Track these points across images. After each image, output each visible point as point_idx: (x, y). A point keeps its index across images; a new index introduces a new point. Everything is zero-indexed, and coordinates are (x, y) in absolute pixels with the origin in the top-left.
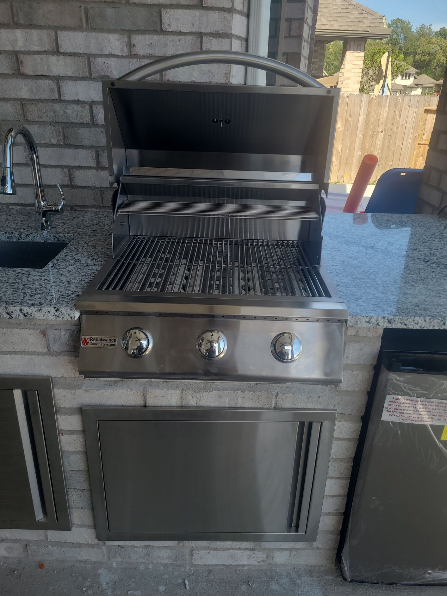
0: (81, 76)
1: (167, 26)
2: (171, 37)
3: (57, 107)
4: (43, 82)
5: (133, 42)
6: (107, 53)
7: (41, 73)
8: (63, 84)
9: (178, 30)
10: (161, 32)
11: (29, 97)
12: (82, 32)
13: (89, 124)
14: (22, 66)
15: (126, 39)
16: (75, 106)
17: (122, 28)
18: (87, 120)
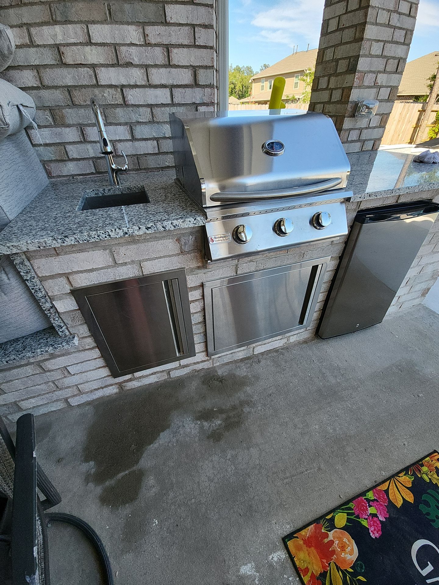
0: (111, 63)
1: (169, 19)
2: (173, 28)
3: (97, 91)
4: (82, 69)
5: (146, 32)
6: (129, 42)
7: (79, 62)
8: (98, 71)
9: (177, 22)
10: (166, 23)
11: (74, 84)
12: (107, 24)
13: (122, 104)
14: (63, 57)
15: (141, 30)
16: (110, 90)
17: (137, 20)
18: (120, 101)
